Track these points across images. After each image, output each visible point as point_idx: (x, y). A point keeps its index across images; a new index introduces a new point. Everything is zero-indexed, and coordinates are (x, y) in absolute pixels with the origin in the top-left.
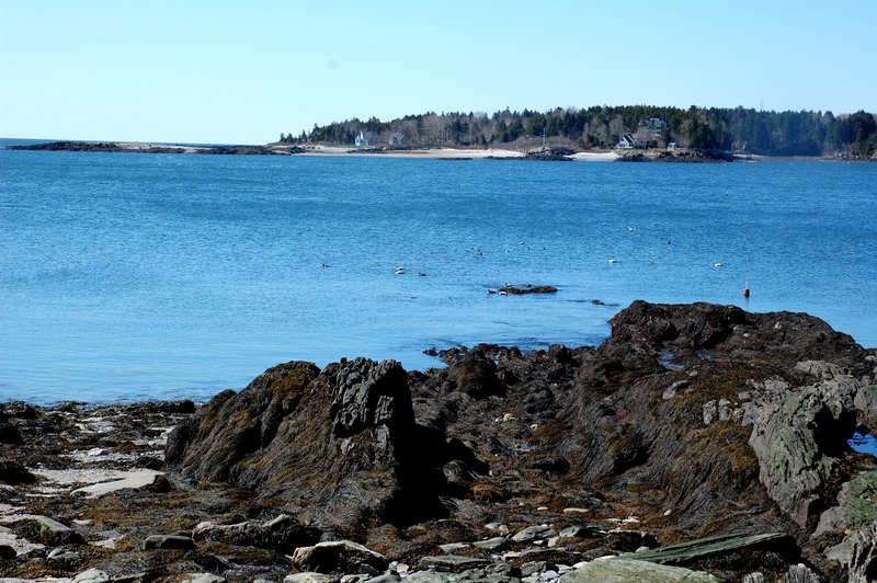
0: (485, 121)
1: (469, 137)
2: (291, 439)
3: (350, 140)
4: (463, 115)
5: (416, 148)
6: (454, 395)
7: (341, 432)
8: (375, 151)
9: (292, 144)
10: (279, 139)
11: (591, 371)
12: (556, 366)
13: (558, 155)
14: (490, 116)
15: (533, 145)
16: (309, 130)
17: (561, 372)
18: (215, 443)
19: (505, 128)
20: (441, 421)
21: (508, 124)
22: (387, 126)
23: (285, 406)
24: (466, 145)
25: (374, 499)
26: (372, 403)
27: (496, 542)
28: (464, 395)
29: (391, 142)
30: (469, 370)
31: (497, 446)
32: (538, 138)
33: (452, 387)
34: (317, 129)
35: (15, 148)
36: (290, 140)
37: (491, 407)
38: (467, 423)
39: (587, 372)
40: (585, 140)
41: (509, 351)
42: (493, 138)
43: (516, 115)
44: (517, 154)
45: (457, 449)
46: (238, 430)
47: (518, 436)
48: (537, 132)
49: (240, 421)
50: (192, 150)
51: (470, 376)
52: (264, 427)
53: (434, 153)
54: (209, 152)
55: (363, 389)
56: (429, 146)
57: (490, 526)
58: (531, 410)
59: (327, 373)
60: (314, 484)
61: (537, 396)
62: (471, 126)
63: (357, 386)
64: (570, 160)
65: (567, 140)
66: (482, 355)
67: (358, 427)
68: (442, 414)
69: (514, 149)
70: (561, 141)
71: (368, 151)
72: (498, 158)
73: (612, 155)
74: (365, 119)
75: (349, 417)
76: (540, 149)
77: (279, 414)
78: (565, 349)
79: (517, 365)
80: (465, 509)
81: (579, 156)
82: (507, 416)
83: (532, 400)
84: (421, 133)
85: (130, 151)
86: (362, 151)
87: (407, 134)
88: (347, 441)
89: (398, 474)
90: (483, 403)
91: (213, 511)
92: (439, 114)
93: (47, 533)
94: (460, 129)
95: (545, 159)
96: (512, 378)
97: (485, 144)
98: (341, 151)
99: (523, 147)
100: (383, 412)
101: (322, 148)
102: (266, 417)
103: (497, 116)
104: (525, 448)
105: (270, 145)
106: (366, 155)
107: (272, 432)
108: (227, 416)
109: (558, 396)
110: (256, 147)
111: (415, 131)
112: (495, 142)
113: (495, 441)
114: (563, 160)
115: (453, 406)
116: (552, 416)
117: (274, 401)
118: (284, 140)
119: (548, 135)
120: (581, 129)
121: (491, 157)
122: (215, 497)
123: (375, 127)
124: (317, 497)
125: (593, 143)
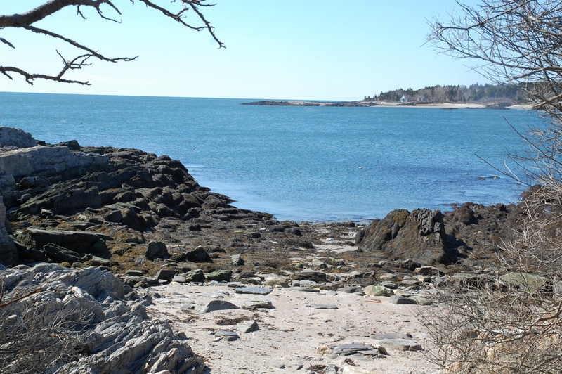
0: (465, 89)
1: (457, 98)
2: (404, 236)
3: (398, 99)
4: (454, 86)
5: (430, 103)
6: (457, 223)
7: (423, 234)
8: (410, 104)
9: (370, 101)
10: (364, 98)
11: (513, 216)
12: (499, 212)
13: (502, 107)
14: (468, 87)
15: (490, 101)
16: (378, 94)
17: (501, 215)
18: (376, 237)
19: (475, 93)
20: (454, 233)
21: (477, 91)
22: (417, 92)
23: (400, 225)
24: (455, 101)
25: (437, 256)
26: (433, 225)
27: (477, 271)
28: (462, 223)
29: (418, 100)
30: (463, 214)
31: (476, 243)
32: (492, 98)
33: (457, 220)
34: (382, 94)
35: (244, 104)
36: (369, 99)
37: (473, 228)
38: (464, 233)
39: (512, 215)
40: (517, 98)
41: (479, 206)
42: (470, 98)
43: (481, 87)
44: (481, 106)
45: (461, 243)
46: (384, 233)
47: (484, 239)
48: (492, 95)
49: (385, 230)
50: (323, 104)
51: (464, 216)
52: (393, 233)
53: (440, 106)
54: (331, 106)
55: (429, 220)
56: (437, 102)
57: (476, 267)
58: (489, 230)
59: (414, 214)
60: (415, 251)
61: (491, 224)
62: (458, 92)
63: (426, 219)
64: (508, 109)
65: (507, 99)
66: (468, 207)
67: (429, 233)
68: (454, 230)
69: (480, 104)
70: (505, 100)
71: (407, 105)
72: (472, 108)
73: (530, 107)
74: (405, 89)
75: (425, 229)
76: (493, 103)
77: (398, 228)
78: (503, 206)
79: (482, 212)
80: (466, 261)
81: (512, 107)
82: (479, 232)
83: (489, 226)
84: (433, 96)
85: (294, 105)
86: (404, 104)
87: (426, 96)
88: (425, 237)
89: (444, 248)
90: (469, 227)
91: (382, 258)
92: (442, 86)
93: (334, 262)
94: (453, 93)
95: (496, 108)
96: (480, 217)
97: (465, 101)
98: (394, 104)
99: (484, 103)
100: (437, 227)
101: (385, 103)
102: (393, 229)
103: (471, 87)
104: (486, 244)
105: (360, 102)
106: (406, 106)
107: (396, 234)
108: (379, 228)
109: (500, 224)
110: (352, 102)
111: (431, 94)
112: (470, 100)
113: (475, 241)
114: (505, 109)
115: (457, 228)
116: (497, 232)
117: (396, 223)
118: (366, 99)
119: (497, 96)
120: (515, 93)
121: (468, 108)
122: (379, 254)
123: (410, 93)
124: (416, 255)
125: (521, 101)
